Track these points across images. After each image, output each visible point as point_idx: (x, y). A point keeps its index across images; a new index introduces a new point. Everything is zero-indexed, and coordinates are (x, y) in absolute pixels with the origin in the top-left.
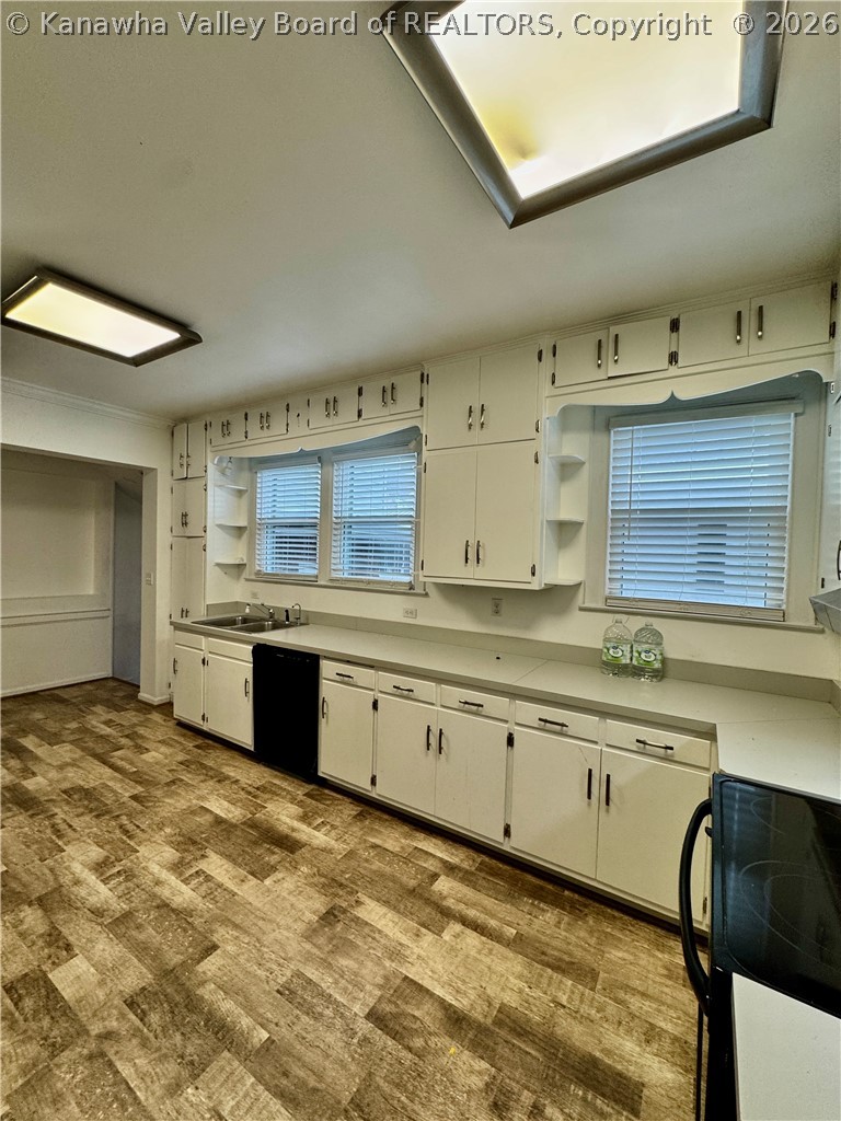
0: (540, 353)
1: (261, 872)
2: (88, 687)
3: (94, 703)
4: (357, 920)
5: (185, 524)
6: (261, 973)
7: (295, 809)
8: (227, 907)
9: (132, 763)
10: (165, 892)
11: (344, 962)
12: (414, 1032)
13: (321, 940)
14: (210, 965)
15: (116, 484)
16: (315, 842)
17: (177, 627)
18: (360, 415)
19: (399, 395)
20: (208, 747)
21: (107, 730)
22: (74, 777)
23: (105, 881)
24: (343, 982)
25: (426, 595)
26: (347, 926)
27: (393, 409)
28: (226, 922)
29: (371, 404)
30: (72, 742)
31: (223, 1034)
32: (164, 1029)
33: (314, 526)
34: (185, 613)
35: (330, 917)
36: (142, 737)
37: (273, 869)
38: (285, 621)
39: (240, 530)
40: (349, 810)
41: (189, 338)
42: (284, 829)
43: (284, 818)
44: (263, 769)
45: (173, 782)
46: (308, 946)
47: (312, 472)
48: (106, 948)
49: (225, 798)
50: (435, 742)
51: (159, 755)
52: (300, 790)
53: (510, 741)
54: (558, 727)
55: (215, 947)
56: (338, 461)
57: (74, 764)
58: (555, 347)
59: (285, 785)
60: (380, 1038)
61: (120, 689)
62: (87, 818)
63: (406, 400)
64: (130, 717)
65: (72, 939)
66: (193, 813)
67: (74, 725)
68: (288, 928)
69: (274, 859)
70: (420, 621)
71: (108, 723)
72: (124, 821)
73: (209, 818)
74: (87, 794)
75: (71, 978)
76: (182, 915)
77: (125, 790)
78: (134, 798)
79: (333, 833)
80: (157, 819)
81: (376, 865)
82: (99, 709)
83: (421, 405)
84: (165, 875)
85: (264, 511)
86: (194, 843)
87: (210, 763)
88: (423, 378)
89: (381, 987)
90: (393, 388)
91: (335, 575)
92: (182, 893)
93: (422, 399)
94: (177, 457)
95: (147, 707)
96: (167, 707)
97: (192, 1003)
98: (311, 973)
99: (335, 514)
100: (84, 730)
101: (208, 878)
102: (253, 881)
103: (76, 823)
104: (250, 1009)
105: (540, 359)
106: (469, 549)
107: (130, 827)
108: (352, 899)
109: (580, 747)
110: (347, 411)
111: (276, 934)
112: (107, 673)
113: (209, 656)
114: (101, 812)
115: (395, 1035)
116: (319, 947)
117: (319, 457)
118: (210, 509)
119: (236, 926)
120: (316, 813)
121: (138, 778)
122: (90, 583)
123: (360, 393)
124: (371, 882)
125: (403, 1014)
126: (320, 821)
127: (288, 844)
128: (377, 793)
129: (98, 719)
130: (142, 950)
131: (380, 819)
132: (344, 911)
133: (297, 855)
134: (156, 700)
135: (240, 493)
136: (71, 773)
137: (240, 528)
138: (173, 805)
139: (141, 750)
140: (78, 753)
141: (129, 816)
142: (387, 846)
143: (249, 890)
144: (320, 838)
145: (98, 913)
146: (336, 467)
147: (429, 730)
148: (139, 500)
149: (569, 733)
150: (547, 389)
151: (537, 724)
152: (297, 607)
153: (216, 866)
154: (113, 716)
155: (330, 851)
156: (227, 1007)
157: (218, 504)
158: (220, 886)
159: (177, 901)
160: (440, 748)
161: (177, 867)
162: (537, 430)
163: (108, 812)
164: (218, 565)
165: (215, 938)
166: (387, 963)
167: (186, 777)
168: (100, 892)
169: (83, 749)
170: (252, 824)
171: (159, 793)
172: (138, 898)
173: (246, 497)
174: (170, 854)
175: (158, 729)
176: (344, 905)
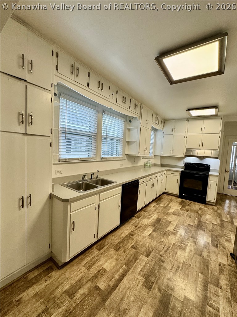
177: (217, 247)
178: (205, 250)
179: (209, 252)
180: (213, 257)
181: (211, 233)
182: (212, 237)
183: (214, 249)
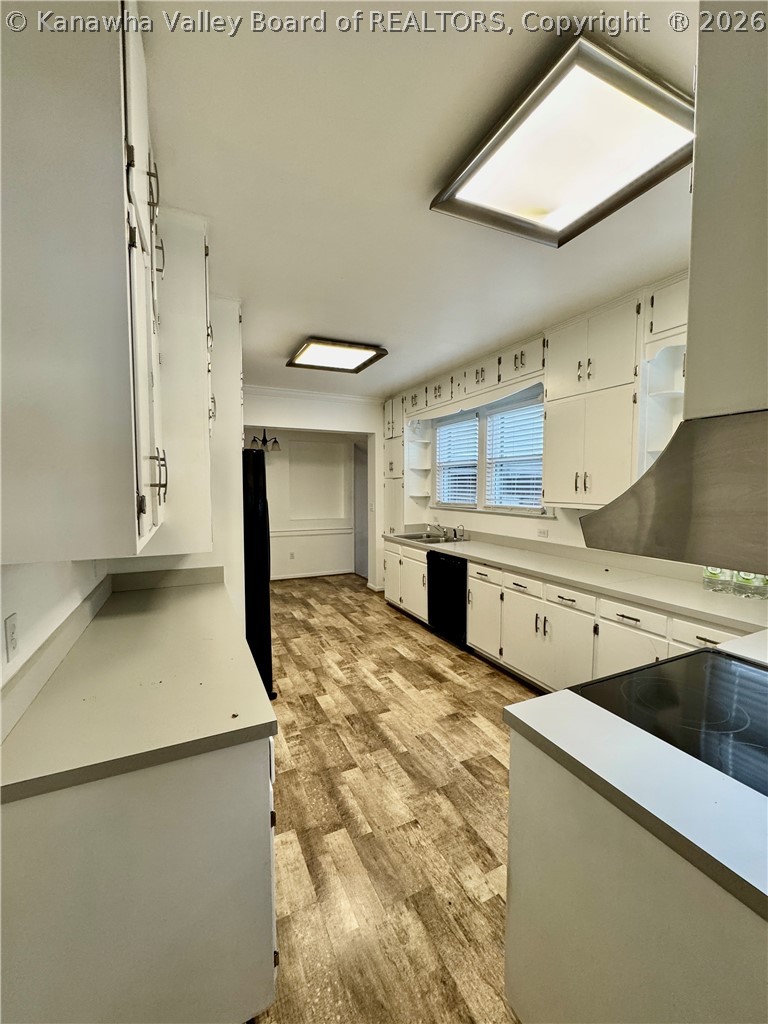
0: (639, 307)
1: (420, 687)
2: (342, 577)
3: (343, 586)
4: (470, 723)
5: (391, 469)
6: (410, 727)
7: (448, 662)
8: (398, 696)
9: (360, 620)
10: (369, 682)
11: (455, 737)
12: (485, 777)
13: (446, 725)
14: (384, 716)
15: (355, 445)
16: (456, 681)
17: (387, 539)
18: (499, 380)
19: (527, 360)
20: (403, 619)
21: (349, 601)
22: (331, 622)
23: (342, 670)
24: (452, 745)
25: (555, 518)
26: (463, 724)
27: (522, 371)
28: (396, 702)
29: (507, 369)
30: (332, 605)
31: (386, 742)
32: (361, 732)
33: (474, 467)
34: (392, 530)
35: (454, 717)
36: (367, 608)
37: (427, 687)
38: (454, 536)
39: (427, 471)
40: (485, 670)
41: (381, 352)
42: (440, 671)
43: (440, 665)
44: (434, 636)
45: (380, 634)
46: (438, 725)
47: (472, 425)
48: (340, 695)
49: (407, 647)
50: (541, 625)
51: (376, 618)
52: (454, 653)
53: (596, 630)
54: (634, 622)
55: (389, 710)
56: (490, 415)
57: (331, 615)
58: (653, 298)
59: (446, 648)
60: (465, 772)
61: (357, 580)
62: (336, 641)
63: (532, 362)
64: (362, 596)
65: (326, 688)
66: (389, 651)
67: (333, 596)
68: (429, 714)
69: (428, 683)
70: (550, 540)
71: (350, 598)
72: (353, 646)
73: (397, 655)
74: (337, 630)
75: (324, 701)
76: (376, 694)
77: (356, 633)
78: (359, 637)
79: (470, 679)
80: (369, 649)
81: (493, 702)
82: (346, 590)
83: (543, 365)
84: (369, 674)
85: (442, 457)
86: (386, 664)
87: (402, 628)
88: (545, 344)
89: (473, 754)
90: (522, 355)
91: (488, 503)
92: (377, 684)
93: (544, 360)
94: (386, 423)
95: (371, 592)
96: (381, 593)
97: (374, 727)
98: (436, 735)
99: (488, 457)
100: (338, 600)
101: (391, 682)
102: (414, 689)
103: (330, 642)
104: (400, 738)
105: (638, 312)
106: (579, 480)
107: (356, 650)
108: (471, 713)
109: (651, 639)
110: (491, 377)
111: (421, 715)
112: (352, 570)
113: (404, 559)
114: (343, 641)
115: (475, 775)
116: (444, 728)
117: (476, 413)
118: (406, 458)
119: (401, 705)
120: (462, 667)
121: (362, 628)
122: (342, 512)
123: (500, 363)
124: (486, 709)
125: (484, 769)
126: (462, 671)
127: (439, 678)
128: (503, 661)
129: (345, 595)
130: (355, 701)
131: (505, 679)
132: (464, 717)
133: (443, 684)
134: (377, 588)
135: (426, 445)
136: (330, 619)
137: (426, 470)
138: (379, 644)
139: (366, 614)
140: (334, 611)
141: (356, 645)
142: (504, 695)
143: (412, 693)
144: (460, 680)
145: (337, 682)
146: (489, 419)
147: (537, 617)
148: (366, 453)
149: (642, 628)
150: (647, 336)
151: (616, 618)
152: (461, 528)
153: (396, 677)
154: (353, 594)
155: (465, 688)
156: (390, 734)
157: (412, 455)
158: (396, 686)
159: (373, 687)
160: (545, 632)
161: (376, 673)
162: (636, 375)
163: (346, 641)
164: (412, 497)
165: (389, 707)
166: (482, 747)
167: (388, 632)
168: (340, 674)
169: (337, 609)
170: (420, 664)
171: (372, 637)
172: (355, 681)
173: (430, 447)
174: (374, 667)
175: (376, 605)
176: (465, 714)
177: (301, 698)
178: (314, 680)
179: (307, 681)
180: (298, 678)
181: (333, 721)
182: (322, 712)
183: (303, 691)
